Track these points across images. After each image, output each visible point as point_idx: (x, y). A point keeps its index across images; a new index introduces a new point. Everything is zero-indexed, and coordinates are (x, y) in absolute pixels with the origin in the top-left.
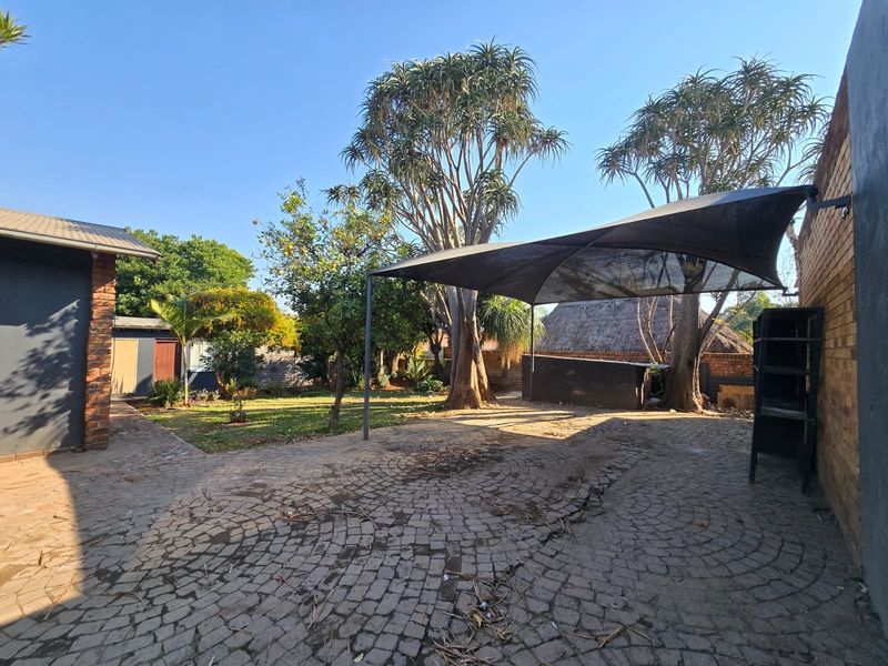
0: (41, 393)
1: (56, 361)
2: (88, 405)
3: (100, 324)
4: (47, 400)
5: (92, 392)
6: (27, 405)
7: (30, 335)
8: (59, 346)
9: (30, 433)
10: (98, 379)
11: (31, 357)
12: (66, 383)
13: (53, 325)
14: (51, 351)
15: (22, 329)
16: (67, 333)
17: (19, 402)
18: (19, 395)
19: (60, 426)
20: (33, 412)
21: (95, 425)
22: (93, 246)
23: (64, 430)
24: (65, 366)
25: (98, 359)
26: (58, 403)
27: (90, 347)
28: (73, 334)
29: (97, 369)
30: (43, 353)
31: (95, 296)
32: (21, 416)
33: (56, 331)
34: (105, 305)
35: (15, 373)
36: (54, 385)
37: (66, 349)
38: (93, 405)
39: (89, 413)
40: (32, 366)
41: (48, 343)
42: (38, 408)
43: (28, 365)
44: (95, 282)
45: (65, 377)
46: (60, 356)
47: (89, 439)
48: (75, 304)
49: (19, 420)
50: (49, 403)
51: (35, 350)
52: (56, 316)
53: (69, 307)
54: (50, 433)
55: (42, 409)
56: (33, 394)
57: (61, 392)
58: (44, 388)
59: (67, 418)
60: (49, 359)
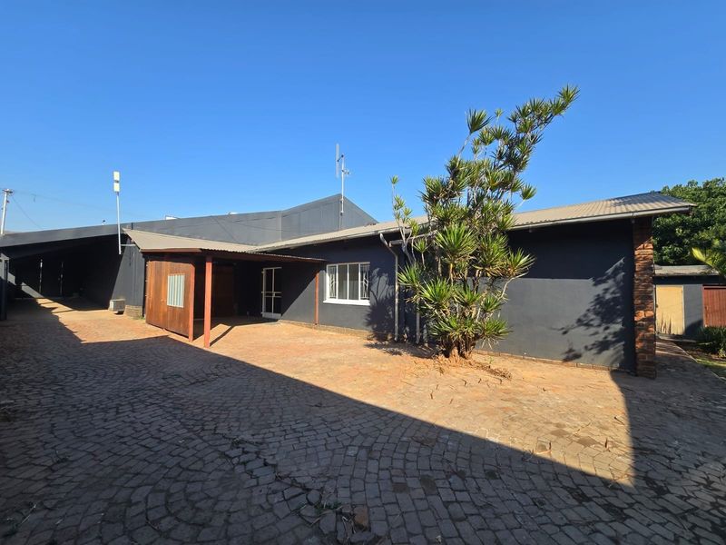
0: (604, 326)
1: (612, 304)
2: (637, 340)
3: (642, 275)
4: (608, 331)
5: (639, 330)
6: (596, 333)
7: (595, 285)
8: (613, 293)
9: (600, 352)
10: (643, 320)
11: (596, 300)
12: (620, 320)
13: (609, 278)
14: (608, 296)
15: (590, 281)
16: (617, 283)
17: (592, 330)
18: (592, 325)
19: (617, 352)
20: (600, 338)
21: (644, 358)
22: (631, 214)
23: (620, 356)
24: (618, 307)
25: (642, 303)
26: (615, 334)
27: (636, 293)
28: (622, 283)
29: (642, 312)
30: (603, 297)
31: (636, 253)
32: (592, 340)
33: (611, 282)
34: (644, 259)
35: (588, 310)
36: (612, 321)
37: (618, 295)
38: (641, 341)
39: (638, 346)
40: (598, 306)
41: (606, 290)
42: (603, 336)
43: (595, 305)
44: (635, 242)
45: (619, 316)
46: (614, 299)
47: (639, 367)
48: (622, 261)
49: (593, 342)
50: (610, 334)
51: (598, 295)
52: (610, 271)
53: (618, 263)
54: (612, 356)
55: (606, 337)
56: (599, 326)
57: (617, 327)
58: (607, 323)
59: (622, 348)
60: (608, 302)
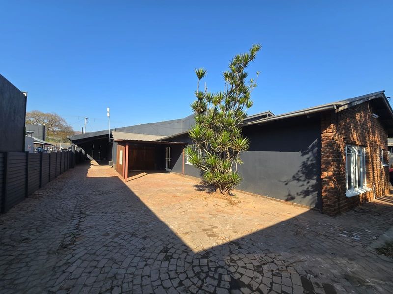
0: (307, 181)
1: (311, 167)
2: (323, 190)
3: (325, 149)
4: (309, 184)
5: (324, 184)
6: (303, 185)
7: (302, 155)
8: (312, 160)
9: (304, 197)
10: (326, 178)
11: (303, 165)
12: (315, 178)
13: (309, 151)
14: (309, 163)
15: (299, 153)
16: (314, 154)
17: (301, 183)
18: (300, 180)
19: (314, 198)
20: (305, 188)
21: (326, 202)
23: (315, 200)
24: (315, 169)
25: (326, 167)
26: (313, 186)
27: (322, 161)
28: (316, 155)
29: (325, 173)
30: (306, 163)
31: (322, 135)
32: (300, 190)
33: (310, 154)
34: (327, 139)
35: (299, 171)
36: (311, 178)
37: (314, 162)
38: (325, 191)
39: (323, 194)
40: (304, 169)
41: (308, 159)
42: (306, 187)
43: (302, 168)
44: (322, 129)
45: (315, 175)
46: (312, 164)
47: (324, 208)
48: (316, 140)
49: (301, 191)
50: (310, 186)
51: (304, 162)
52: (310, 147)
53: (314, 142)
54: (311, 200)
55: (308, 188)
56: (304, 181)
57: (314, 182)
58: (308, 179)
59: (316, 195)
60: (309, 166)
